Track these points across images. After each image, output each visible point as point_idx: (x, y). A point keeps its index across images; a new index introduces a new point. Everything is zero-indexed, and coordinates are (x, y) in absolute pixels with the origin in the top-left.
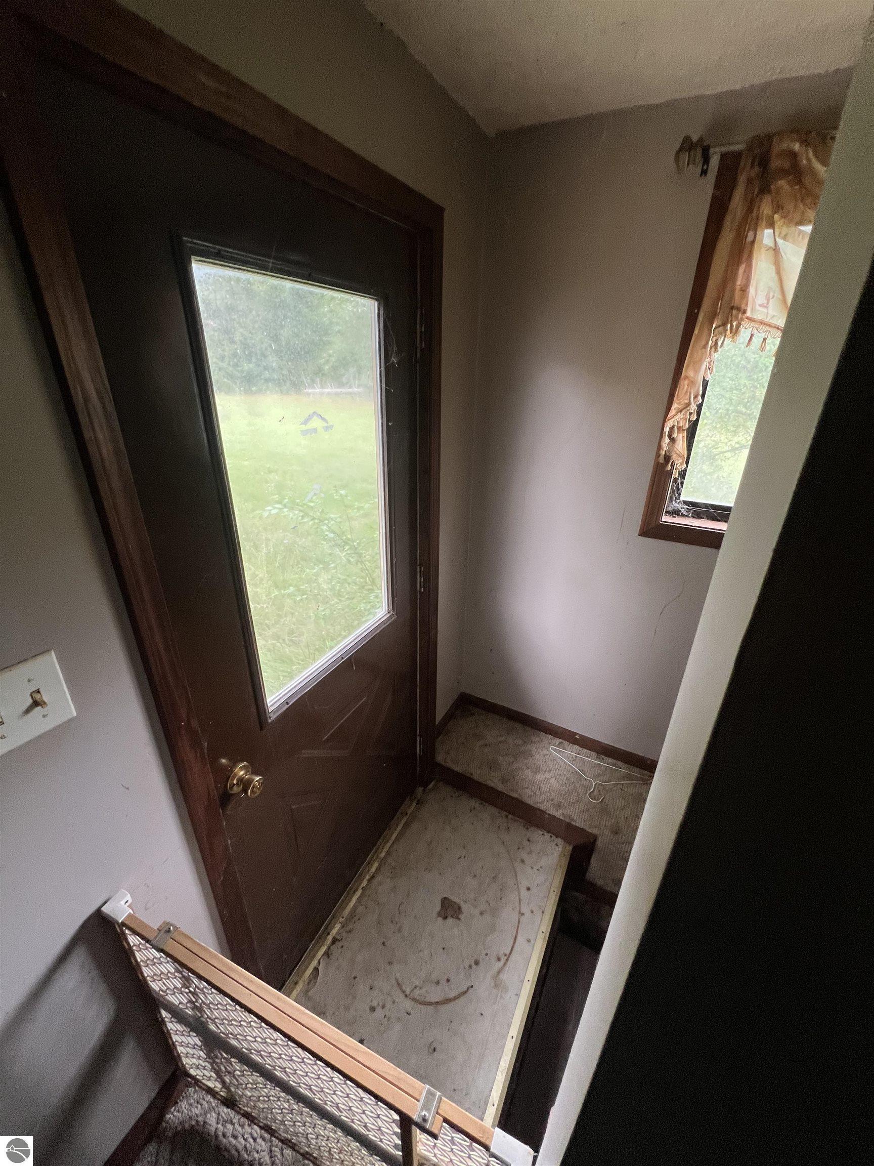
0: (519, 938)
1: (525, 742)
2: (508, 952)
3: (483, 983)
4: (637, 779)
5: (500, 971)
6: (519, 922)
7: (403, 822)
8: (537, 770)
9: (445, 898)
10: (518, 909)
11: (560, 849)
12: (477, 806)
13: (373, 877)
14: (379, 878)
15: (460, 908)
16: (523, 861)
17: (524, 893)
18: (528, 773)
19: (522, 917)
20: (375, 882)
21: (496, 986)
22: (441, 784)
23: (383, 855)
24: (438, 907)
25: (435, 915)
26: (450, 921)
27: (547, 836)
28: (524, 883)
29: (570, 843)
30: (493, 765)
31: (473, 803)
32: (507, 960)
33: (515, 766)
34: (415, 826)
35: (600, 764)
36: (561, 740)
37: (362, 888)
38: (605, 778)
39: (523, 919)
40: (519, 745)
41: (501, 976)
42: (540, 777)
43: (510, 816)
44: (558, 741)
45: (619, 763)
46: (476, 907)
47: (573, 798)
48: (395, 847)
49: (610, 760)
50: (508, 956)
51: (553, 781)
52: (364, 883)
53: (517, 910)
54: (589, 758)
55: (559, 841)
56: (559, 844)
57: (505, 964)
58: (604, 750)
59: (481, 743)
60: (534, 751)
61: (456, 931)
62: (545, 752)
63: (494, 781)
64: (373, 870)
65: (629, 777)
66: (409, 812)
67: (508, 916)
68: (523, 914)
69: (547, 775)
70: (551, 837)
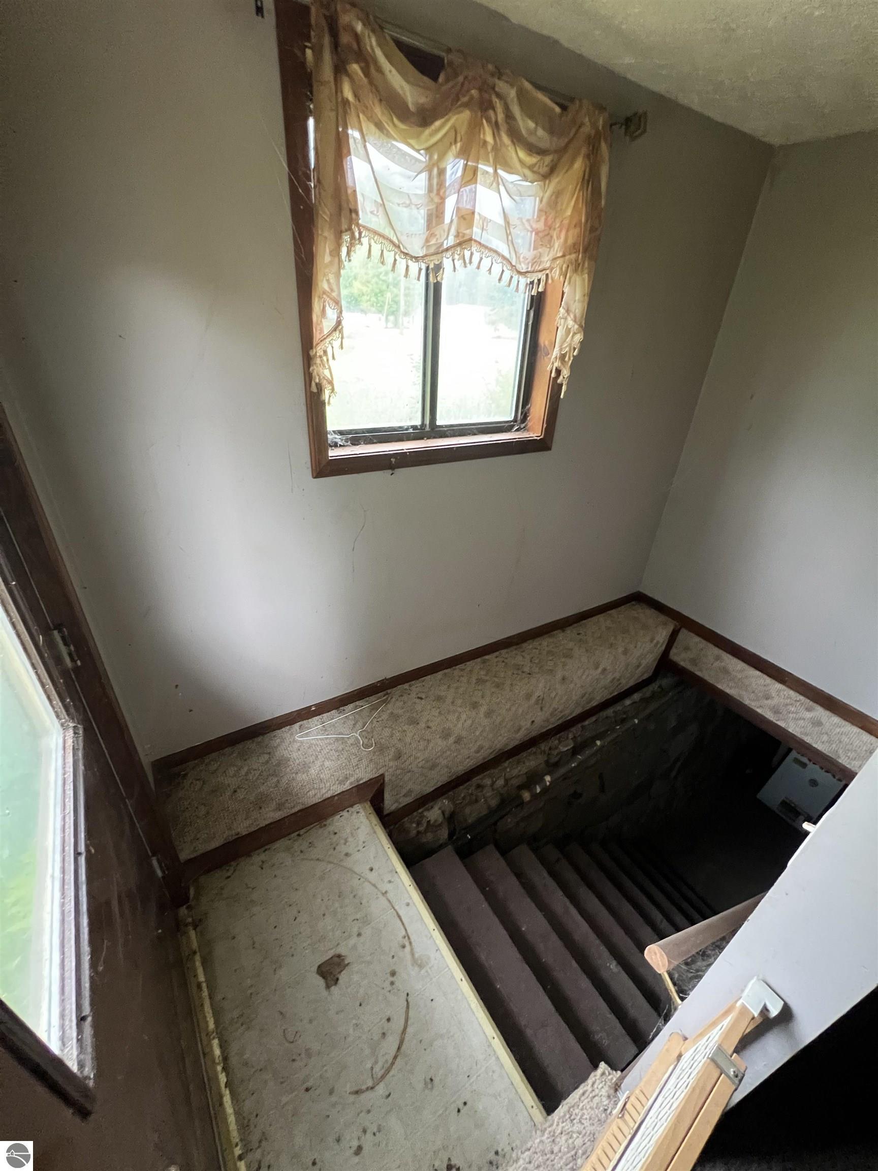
0: (401, 913)
1: (269, 753)
2: (404, 933)
3: (410, 978)
4: (379, 705)
5: (413, 954)
6: (389, 901)
7: (198, 964)
8: (305, 767)
9: (319, 967)
10: (379, 893)
11: (362, 813)
12: (263, 857)
13: (225, 1059)
14: (234, 1048)
15: (339, 956)
16: (347, 855)
17: (372, 876)
18: (302, 777)
19: (388, 895)
20: (234, 1061)
21: (421, 966)
22: (202, 879)
23: (212, 1026)
24: (321, 982)
25: (325, 993)
26: (343, 977)
27: (345, 813)
28: (363, 869)
29: (366, 801)
30: (261, 802)
31: (258, 858)
32: (409, 938)
33: (284, 781)
34: (220, 950)
35: (346, 717)
36: (298, 724)
37: (226, 1087)
38: (360, 724)
39: (390, 895)
40: (267, 762)
41: (417, 955)
42: (313, 771)
43: (302, 832)
44: (297, 726)
45: (357, 703)
46: (350, 936)
47: (354, 761)
48: (219, 997)
49: (351, 706)
50: (407, 936)
51: (327, 763)
52: (223, 1078)
53: (380, 895)
54: (333, 718)
55: (357, 807)
56: (358, 810)
57: (410, 943)
58: (339, 703)
59: (228, 794)
60: (286, 754)
61: (356, 978)
62: (296, 746)
63: (271, 815)
64: (217, 1052)
65: (374, 708)
66: (195, 945)
67: (377, 906)
68: (386, 892)
69: (318, 763)
70: (348, 811)
